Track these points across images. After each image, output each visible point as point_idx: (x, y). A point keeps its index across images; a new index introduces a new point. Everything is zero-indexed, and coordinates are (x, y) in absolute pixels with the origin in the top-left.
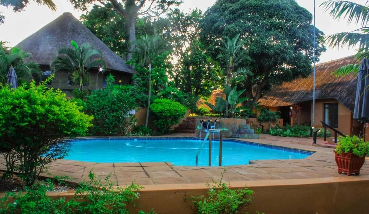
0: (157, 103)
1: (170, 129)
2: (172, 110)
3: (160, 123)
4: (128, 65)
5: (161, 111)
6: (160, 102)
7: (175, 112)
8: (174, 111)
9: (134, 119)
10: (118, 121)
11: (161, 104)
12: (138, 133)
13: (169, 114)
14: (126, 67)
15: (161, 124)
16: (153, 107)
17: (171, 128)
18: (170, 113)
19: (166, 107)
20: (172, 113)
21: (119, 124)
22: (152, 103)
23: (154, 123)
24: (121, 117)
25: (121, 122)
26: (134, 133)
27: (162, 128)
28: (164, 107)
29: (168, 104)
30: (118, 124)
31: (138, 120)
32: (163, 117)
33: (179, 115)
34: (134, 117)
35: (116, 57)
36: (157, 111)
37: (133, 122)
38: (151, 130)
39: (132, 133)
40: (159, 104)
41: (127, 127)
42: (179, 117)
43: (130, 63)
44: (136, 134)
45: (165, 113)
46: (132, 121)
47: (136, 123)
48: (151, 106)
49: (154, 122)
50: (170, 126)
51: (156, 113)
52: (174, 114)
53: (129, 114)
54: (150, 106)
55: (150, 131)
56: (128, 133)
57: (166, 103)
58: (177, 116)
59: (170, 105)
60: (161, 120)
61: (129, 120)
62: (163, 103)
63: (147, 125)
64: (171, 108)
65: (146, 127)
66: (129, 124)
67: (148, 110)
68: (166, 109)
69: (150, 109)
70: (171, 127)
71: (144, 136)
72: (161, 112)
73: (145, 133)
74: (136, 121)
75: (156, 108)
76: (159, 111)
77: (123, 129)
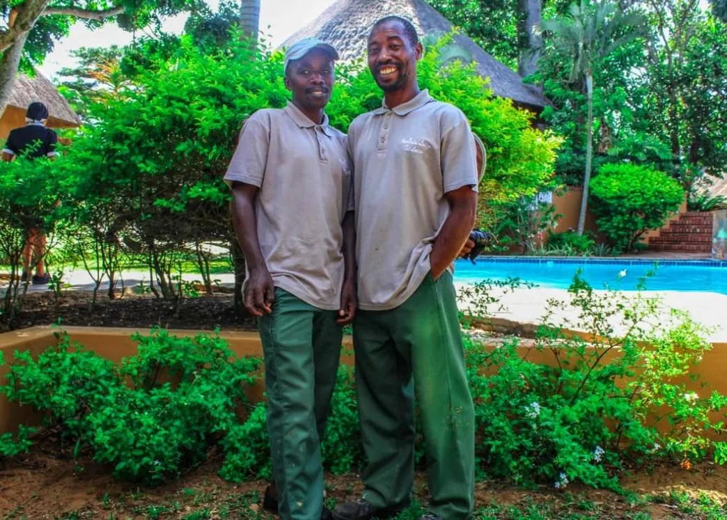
0: (607, 175)
1: (641, 242)
2: (649, 191)
3: (615, 224)
4: (529, 86)
5: (619, 193)
6: (617, 173)
7: (656, 196)
8: (654, 193)
9: (552, 215)
10: (514, 218)
11: (619, 176)
12: (560, 248)
13: (640, 202)
14: (525, 90)
15: (618, 228)
16: (599, 183)
17: (643, 239)
18: (644, 199)
19: (633, 184)
20: (648, 199)
21: (515, 226)
22: (594, 174)
23: (600, 226)
24: (520, 209)
25: (520, 221)
26: (552, 249)
27: (621, 237)
28: (628, 184)
29: (637, 176)
30: (513, 225)
31: (561, 216)
32: (624, 210)
33: (665, 204)
34: (552, 210)
35: (499, 68)
36: (609, 195)
37: (549, 222)
38: (594, 242)
39: (547, 247)
40: (615, 176)
41: (535, 233)
42: (665, 209)
43: (533, 80)
44: (556, 251)
45: (629, 200)
46: (547, 220)
47: (556, 224)
48: (594, 181)
49: (598, 222)
50: (639, 234)
51: (606, 198)
52: (653, 200)
53: (539, 202)
54: (588, 182)
55: (590, 245)
56: (538, 247)
57: (631, 174)
58: (661, 207)
59: (643, 180)
60: (619, 217)
61: (540, 217)
62: (624, 173)
63: (581, 228)
64: (646, 187)
65: (580, 233)
66: (539, 226)
67: (586, 193)
68: (632, 189)
69: (590, 189)
70: (642, 236)
71: (577, 255)
72: (620, 198)
73: (578, 249)
74: (556, 218)
75: (606, 188)
76: (615, 193)
77: (524, 238)
